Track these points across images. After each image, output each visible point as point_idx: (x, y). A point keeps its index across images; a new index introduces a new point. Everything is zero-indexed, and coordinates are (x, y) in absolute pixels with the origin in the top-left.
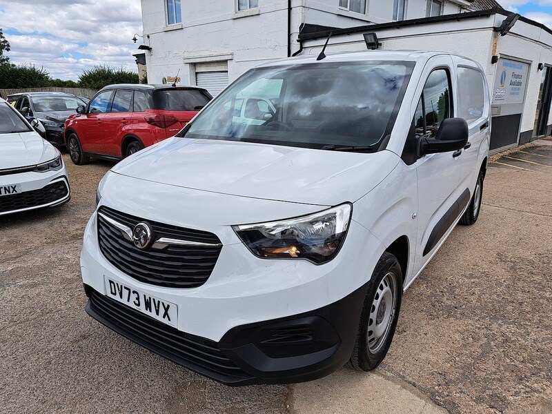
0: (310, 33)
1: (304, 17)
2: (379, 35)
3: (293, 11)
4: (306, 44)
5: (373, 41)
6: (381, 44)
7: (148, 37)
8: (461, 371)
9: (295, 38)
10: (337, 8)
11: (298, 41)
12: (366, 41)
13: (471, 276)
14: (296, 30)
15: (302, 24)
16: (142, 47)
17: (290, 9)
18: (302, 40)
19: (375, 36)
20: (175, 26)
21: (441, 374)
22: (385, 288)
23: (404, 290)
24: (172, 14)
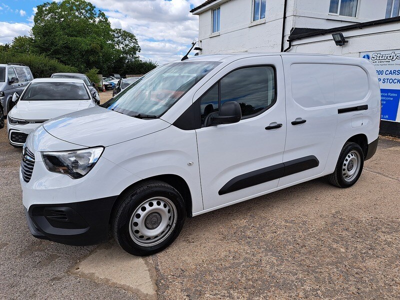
0: (299, 34)
1: (294, 23)
2: (345, 34)
3: (287, 20)
4: (294, 43)
5: (340, 39)
6: (347, 42)
7: (201, 42)
9: (287, 38)
10: (327, 14)
11: (288, 41)
12: (334, 39)
14: (288, 33)
15: (293, 28)
16: (196, 49)
17: (285, 18)
18: (290, 41)
19: (342, 36)
20: (216, 34)
22: (155, 206)
23: (194, 214)
24: (215, 26)
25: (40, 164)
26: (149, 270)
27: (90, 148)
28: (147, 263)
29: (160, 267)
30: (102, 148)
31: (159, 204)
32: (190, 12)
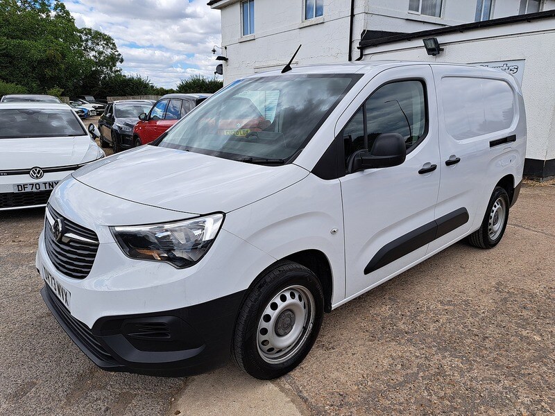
0: (373, 39)
1: (366, 24)
2: (441, 39)
3: (356, 18)
4: (367, 51)
5: (433, 46)
6: (443, 50)
7: (226, 48)
8: (365, 396)
9: (356, 44)
10: (406, 13)
11: (358, 48)
12: (426, 46)
13: (449, 303)
14: (357, 37)
15: (364, 31)
16: (219, 58)
17: (352, 16)
18: (362, 47)
19: (436, 42)
20: (249, 37)
21: (342, 395)
22: (289, 300)
23: (334, 306)
24: (247, 26)
25: (108, 247)
26: (293, 401)
27: (201, 216)
28: (282, 390)
29: (305, 395)
30: (221, 215)
31: (293, 296)
32: (208, 4)
